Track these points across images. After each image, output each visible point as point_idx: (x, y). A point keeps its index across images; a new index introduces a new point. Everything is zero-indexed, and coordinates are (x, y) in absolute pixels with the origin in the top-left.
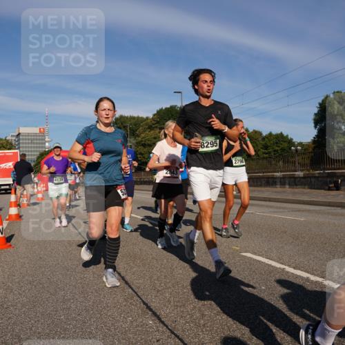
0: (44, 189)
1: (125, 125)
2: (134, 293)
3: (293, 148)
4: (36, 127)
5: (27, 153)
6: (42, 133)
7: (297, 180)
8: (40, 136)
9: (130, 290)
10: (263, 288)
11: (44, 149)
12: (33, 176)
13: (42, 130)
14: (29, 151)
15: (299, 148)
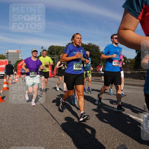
0: (19, 77)
1: (54, 49)
2: (56, 122)
3: (126, 61)
4: (15, 50)
5: (11, 61)
6: (18, 52)
7: (128, 75)
8: (17, 54)
9: (55, 121)
10: (112, 121)
11: (19, 60)
12: (14, 71)
13: (18, 51)
14: (12, 60)
15: (129, 61)
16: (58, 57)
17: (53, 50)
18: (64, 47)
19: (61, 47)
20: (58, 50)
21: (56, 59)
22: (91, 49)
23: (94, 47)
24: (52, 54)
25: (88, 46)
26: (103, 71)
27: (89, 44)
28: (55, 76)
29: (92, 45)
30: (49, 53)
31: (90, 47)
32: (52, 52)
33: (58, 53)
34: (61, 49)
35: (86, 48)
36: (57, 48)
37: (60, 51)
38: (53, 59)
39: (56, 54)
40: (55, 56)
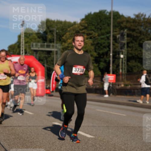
16: (60, 47)
17: (50, 31)
18: (75, 23)
19: (69, 23)
20: (62, 30)
21: (57, 52)
22: (142, 29)
24: (48, 40)
25: (134, 21)
27: (137, 16)
28: (52, 94)
30: (39, 37)
31: (139, 23)
32: (47, 35)
33: (62, 37)
34: (69, 29)
35: (128, 25)
36: (59, 27)
37: (66, 33)
38: (49, 52)
39: (56, 40)
40: (55, 44)
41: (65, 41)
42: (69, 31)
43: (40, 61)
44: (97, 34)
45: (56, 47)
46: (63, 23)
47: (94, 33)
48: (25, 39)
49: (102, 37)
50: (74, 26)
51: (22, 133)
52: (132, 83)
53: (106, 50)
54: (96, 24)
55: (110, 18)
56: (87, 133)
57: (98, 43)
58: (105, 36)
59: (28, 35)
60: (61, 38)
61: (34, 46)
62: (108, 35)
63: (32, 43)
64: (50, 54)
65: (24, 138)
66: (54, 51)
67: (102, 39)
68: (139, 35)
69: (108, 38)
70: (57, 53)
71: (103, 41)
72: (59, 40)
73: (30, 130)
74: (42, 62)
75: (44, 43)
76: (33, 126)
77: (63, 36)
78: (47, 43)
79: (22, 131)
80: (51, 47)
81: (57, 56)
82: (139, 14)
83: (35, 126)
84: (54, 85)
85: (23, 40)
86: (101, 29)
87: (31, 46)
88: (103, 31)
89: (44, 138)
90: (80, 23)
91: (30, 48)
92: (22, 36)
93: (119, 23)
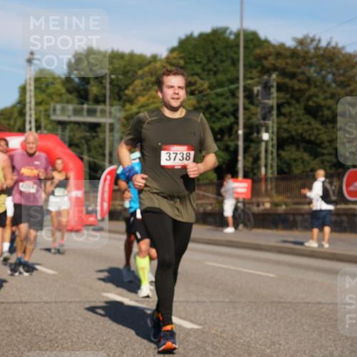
16: (121, 115)
18: (154, 58)
19: (141, 57)
20: (125, 73)
21: (112, 126)
22: (312, 72)
23: (331, 60)
24: (91, 97)
25: (294, 53)
26: (325, 197)
27: (301, 42)
29: (317, 48)
30: (69, 91)
31: (305, 59)
32: (89, 87)
33: (123, 91)
34: (140, 72)
35: (280, 63)
36: (117, 66)
37: (133, 82)
38: (94, 127)
39: (110, 98)
40: (107, 108)
41: (131, 101)
42: (142, 77)
43: (73, 148)
44: (206, 85)
45: (110, 113)
46: (126, 58)
47: (200, 81)
48: (36, 96)
49: (219, 90)
50: (153, 64)
51: (28, 318)
52: (289, 201)
53: (228, 121)
54: (204, 61)
55: (238, 46)
56: (185, 319)
57: (209, 106)
58: (226, 89)
59: (43, 86)
60: (121, 93)
61: (58, 112)
62: (233, 87)
63: (52, 104)
64: (96, 132)
65: (33, 330)
66: (105, 124)
67: (218, 95)
68: (304, 86)
69: (233, 94)
70: (112, 130)
71: (221, 100)
72: (117, 97)
73: (49, 312)
74: (78, 150)
75: (82, 104)
76: (56, 302)
77: (127, 87)
78: (88, 104)
79: (28, 314)
80: (98, 114)
81: (113, 136)
82: (306, 38)
83: (61, 302)
84: (106, 205)
85: (31, 97)
86: (215, 73)
87: (51, 112)
88: (221, 77)
89: (82, 331)
90: (167, 58)
91: (49, 116)
92: (28, 88)
93: (259, 58)
